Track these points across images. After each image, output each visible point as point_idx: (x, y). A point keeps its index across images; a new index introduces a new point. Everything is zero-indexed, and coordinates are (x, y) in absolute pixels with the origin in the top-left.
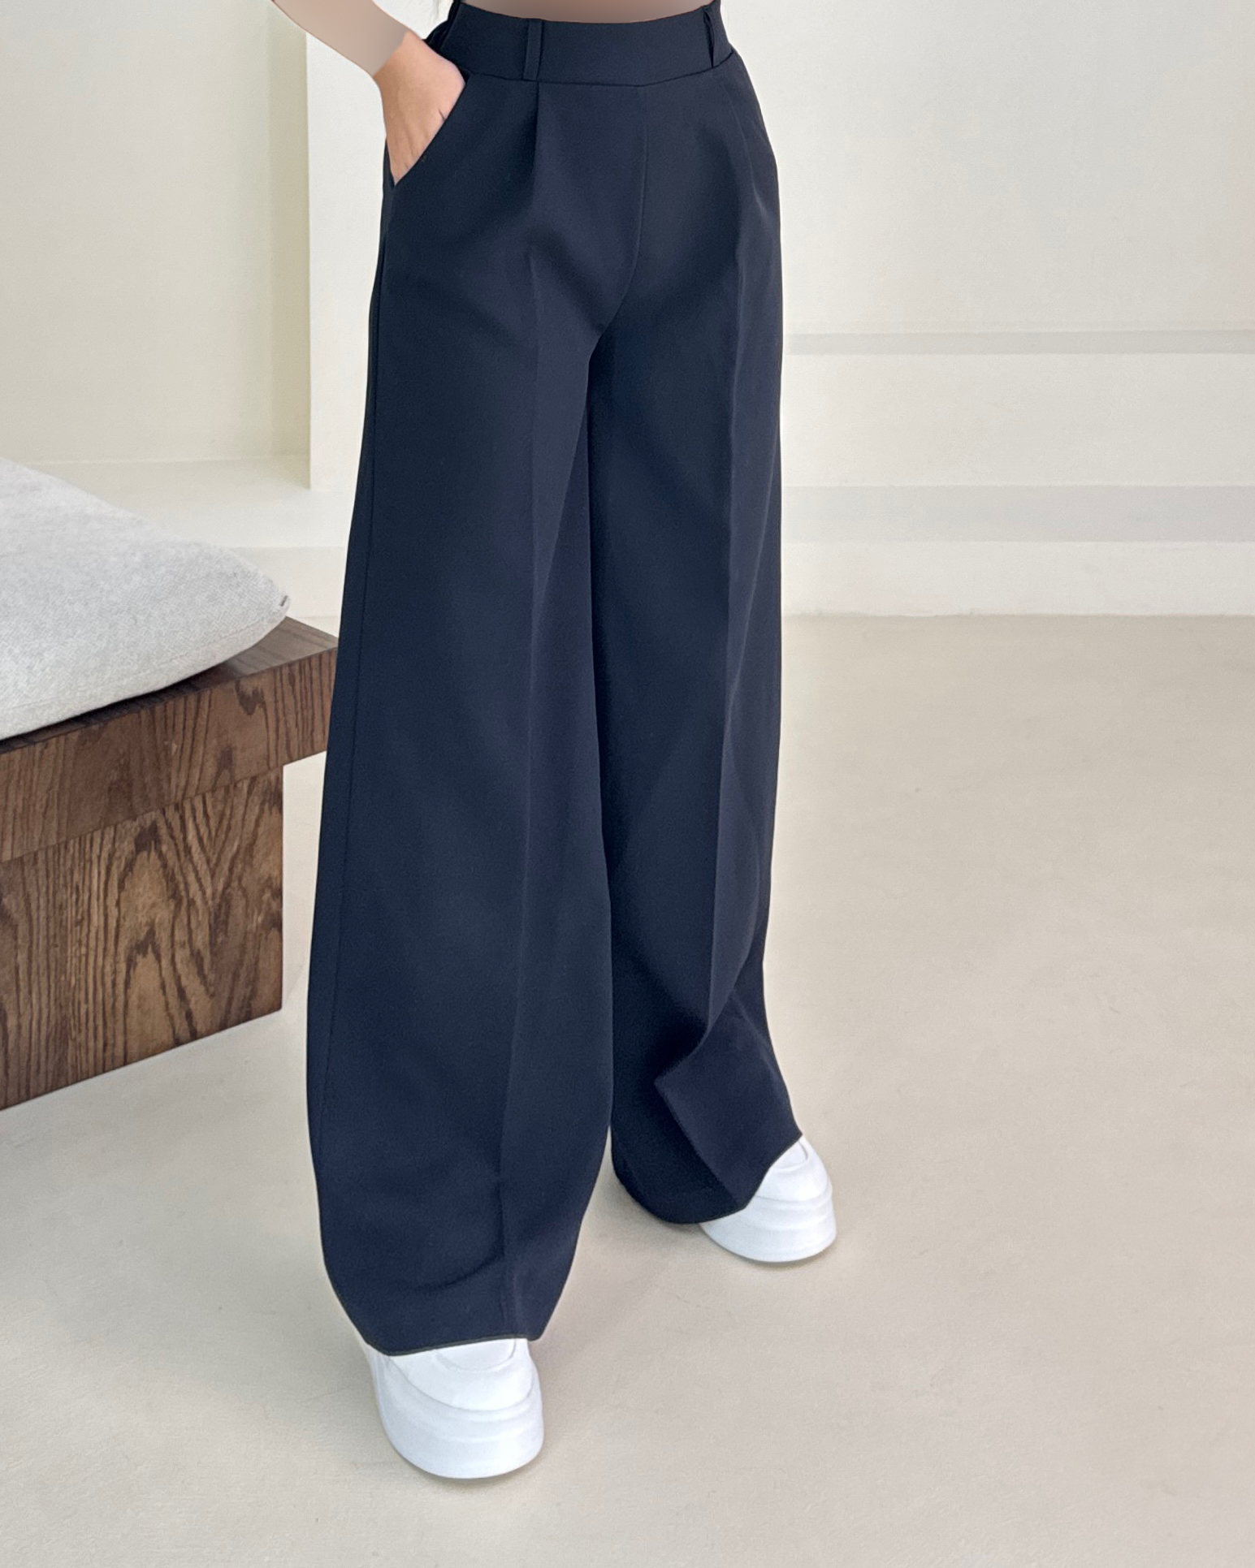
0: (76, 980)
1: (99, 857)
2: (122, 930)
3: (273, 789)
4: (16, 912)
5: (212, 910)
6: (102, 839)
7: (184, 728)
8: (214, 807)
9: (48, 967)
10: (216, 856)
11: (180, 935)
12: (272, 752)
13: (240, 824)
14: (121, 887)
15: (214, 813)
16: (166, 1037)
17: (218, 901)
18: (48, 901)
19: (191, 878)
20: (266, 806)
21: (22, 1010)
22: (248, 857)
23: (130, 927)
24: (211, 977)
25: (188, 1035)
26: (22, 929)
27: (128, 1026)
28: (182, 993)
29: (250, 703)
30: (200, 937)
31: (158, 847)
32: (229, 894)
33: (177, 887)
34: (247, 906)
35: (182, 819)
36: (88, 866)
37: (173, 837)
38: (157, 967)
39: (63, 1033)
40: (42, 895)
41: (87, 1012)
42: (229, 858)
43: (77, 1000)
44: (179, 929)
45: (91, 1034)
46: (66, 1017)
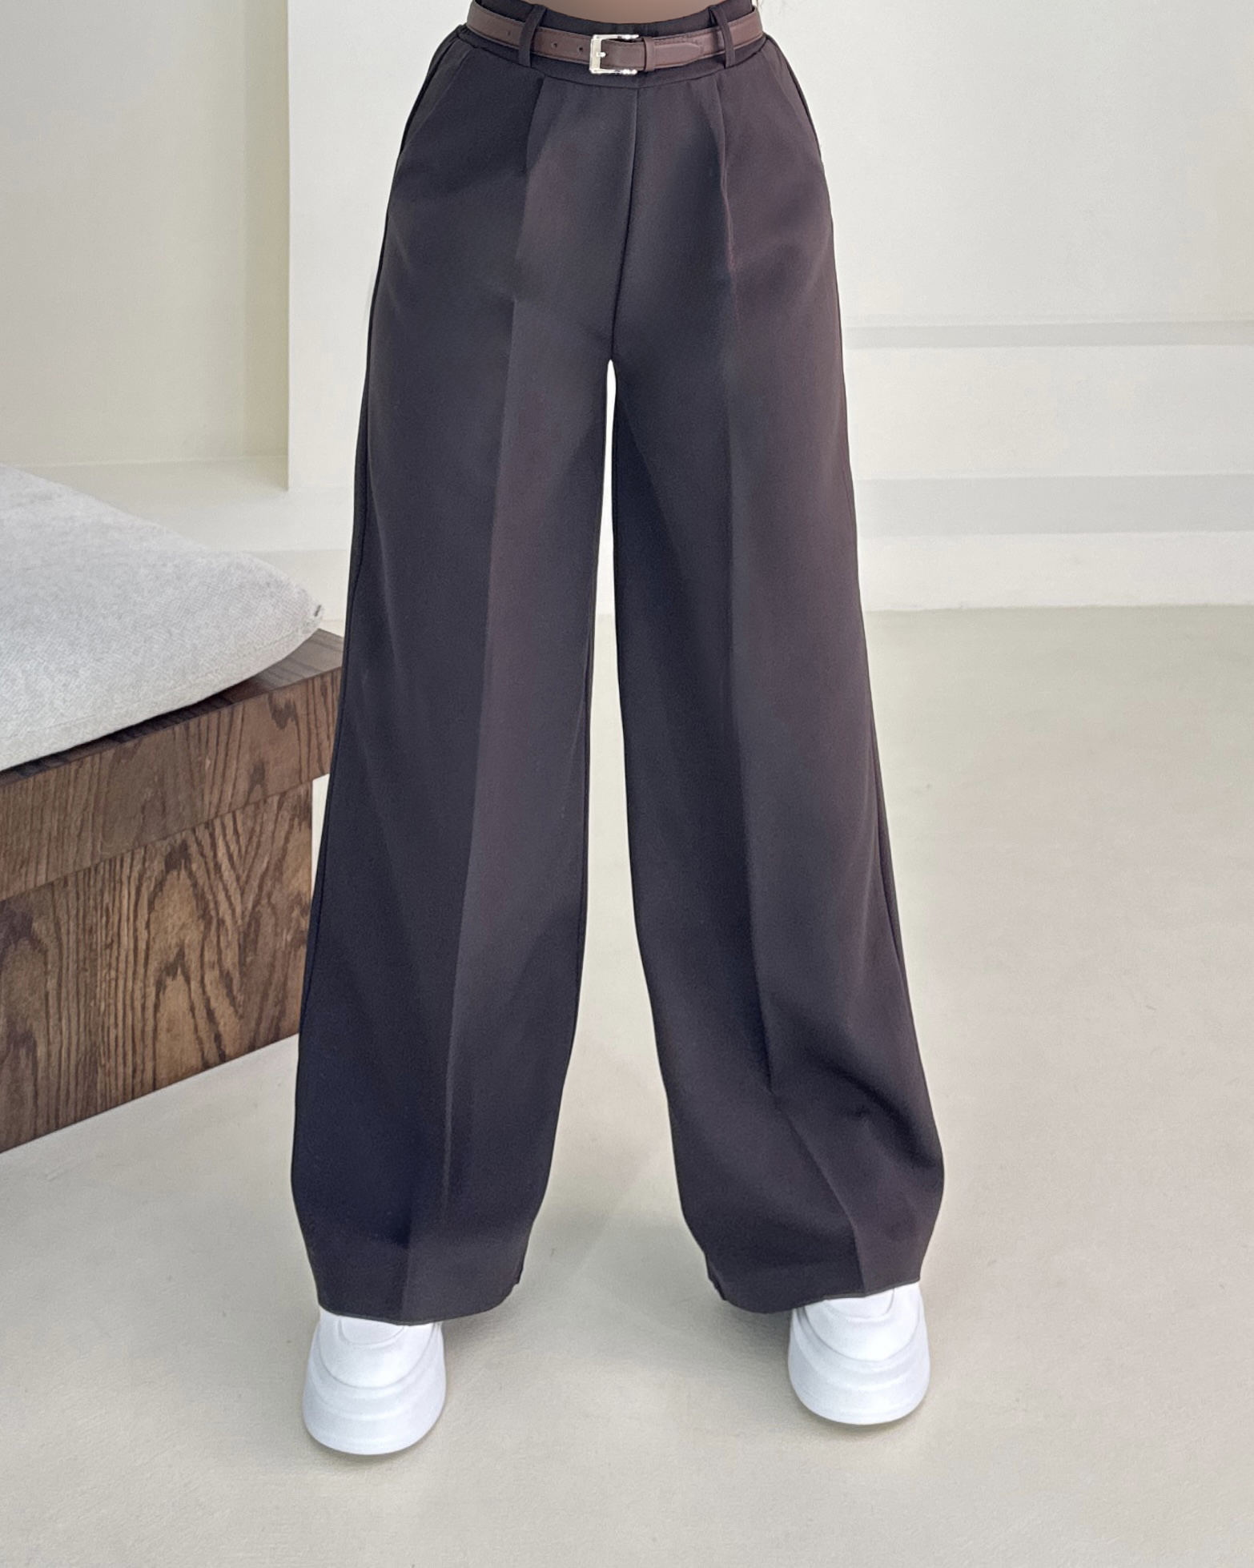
0: (105, 1005)
1: (129, 878)
2: (150, 952)
3: (302, 803)
4: (48, 935)
5: (241, 930)
6: (132, 859)
7: (218, 744)
8: (244, 824)
9: (78, 993)
10: (246, 872)
11: (210, 956)
12: (304, 763)
13: (270, 841)
14: (151, 908)
15: (244, 829)
16: (195, 1061)
17: (247, 919)
18: (78, 925)
19: (221, 897)
20: (296, 820)
21: (51, 1038)
22: (277, 874)
23: (160, 949)
24: (240, 998)
25: (217, 1059)
26: (52, 952)
27: (157, 1051)
28: (210, 1014)
29: (282, 716)
30: (229, 960)
31: (188, 864)
32: (259, 912)
33: (206, 904)
34: (276, 925)
35: (212, 836)
36: (118, 886)
37: (202, 855)
38: (187, 990)
39: (93, 1059)
40: (72, 918)
41: (117, 1038)
42: (259, 876)
43: (106, 1026)
44: (208, 951)
45: (120, 1060)
46: (95, 1044)
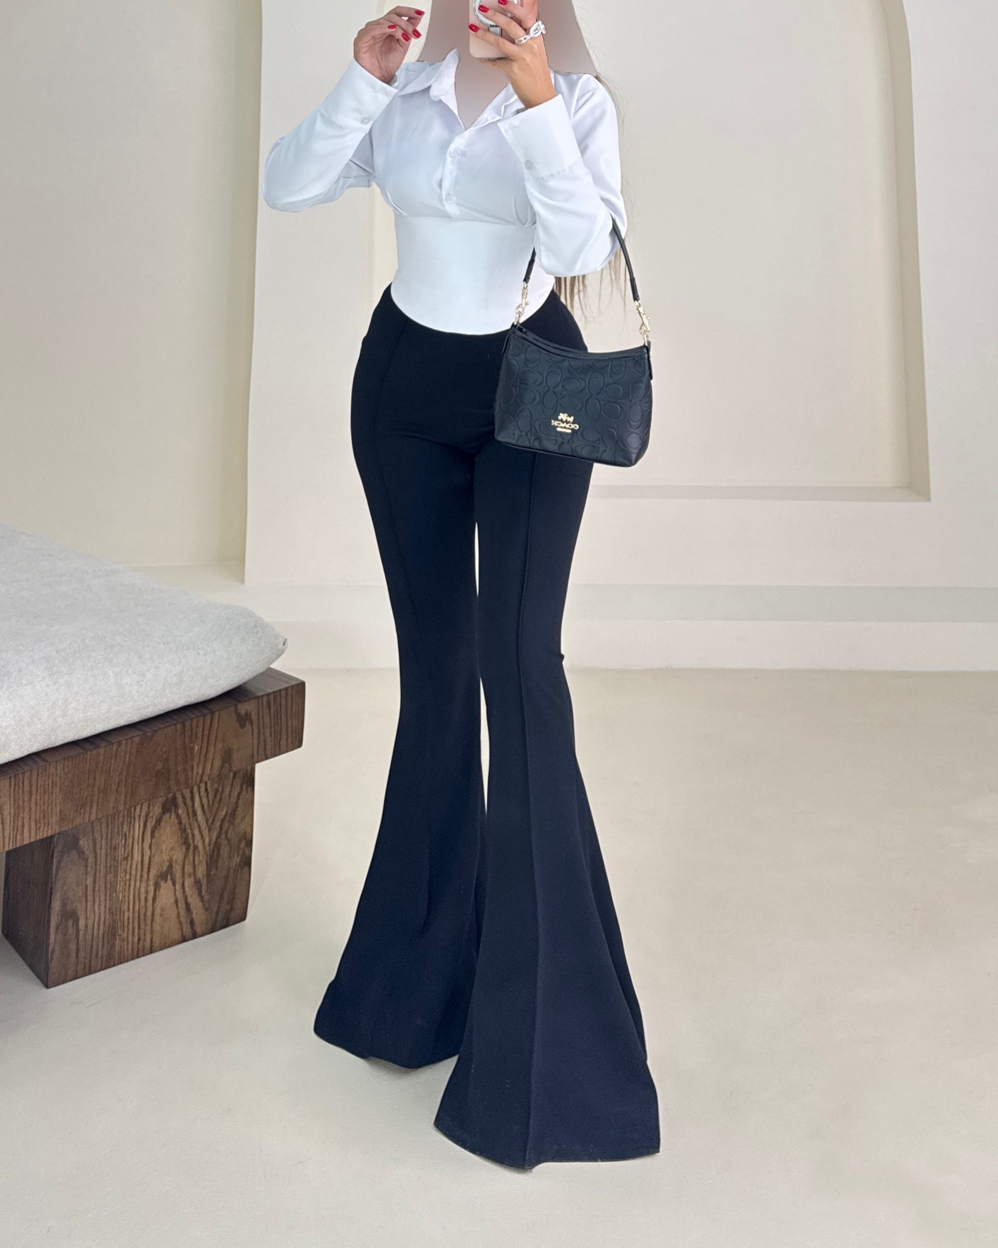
0: (122, 896)
1: (140, 816)
2: (152, 863)
4: (87, 849)
5: (208, 853)
6: (142, 806)
7: (203, 735)
8: (212, 785)
9: (106, 887)
10: (212, 817)
11: (189, 869)
12: (255, 751)
13: (227, 797)
14: (152, 836)
15: (211, 790)
16: (177, 935)
17: (212, 846)
18: (107, 843)
19: (196, 832)
20: (244, 787)
21: (88, 915)
22: (232, 819)
23: (157, 863)
24: (206, 897)
25: (191, 935)
26: (91, 860)
27: (153, 927)
28: (187, 906)
29: (243, 720)
30: (200, 870)
31: (176, 811)
32: (219, 843)
33: (187, 836)
34: (230, 851)
35: (192, 792)
36: (132, 821)
38: (173, 889)
39: (113, 931)
40: (103, 839)
41: (128, 919)
42: (220, 819)
43: (122, 910)
44: (188, 865)
45: (131, 932)
46: (115, 921)
